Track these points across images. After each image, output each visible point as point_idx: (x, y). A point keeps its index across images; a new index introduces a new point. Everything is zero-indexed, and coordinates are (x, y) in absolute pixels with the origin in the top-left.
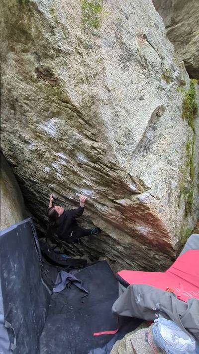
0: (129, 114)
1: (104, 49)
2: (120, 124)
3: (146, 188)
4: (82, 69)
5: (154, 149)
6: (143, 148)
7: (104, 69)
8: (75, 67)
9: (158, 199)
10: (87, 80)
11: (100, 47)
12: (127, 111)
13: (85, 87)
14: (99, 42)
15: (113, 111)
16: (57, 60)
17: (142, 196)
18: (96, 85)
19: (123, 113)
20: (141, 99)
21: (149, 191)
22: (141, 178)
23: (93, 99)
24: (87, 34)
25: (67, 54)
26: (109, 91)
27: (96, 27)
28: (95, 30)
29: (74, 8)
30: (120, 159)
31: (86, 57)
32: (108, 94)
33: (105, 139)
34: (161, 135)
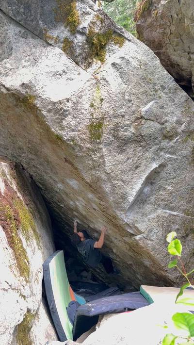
0: (124, 183)
1: (104, 150)
2: (117, 192)
3: (140, 233)
4: (90, 162)
5: (152, 200)
6: (140, 201)
7: (104, 161)
8: (87, 162)
9: (151, 240)
10: (94, 168)
11: (102, 149)
12: (123, 181)
13: (93, 172)
14: (101, 146)
15: (111, 184)
16: (77, 160)
17: (137, 237)
18: (99, 171)
19: (120, 183)
20: (137, 167)
21: (143, 234)
22: (136, 225)
23: (99, 179)
24: (93, 144)
25: (82, 157)
26: (108, 174)
27: (99, 139)
28: (98, 141)
29: (85, 134)
30: (118, 213)
31: (93, 156)
32: (108, 176)
33: (107, 202)
34: (160, 187)
